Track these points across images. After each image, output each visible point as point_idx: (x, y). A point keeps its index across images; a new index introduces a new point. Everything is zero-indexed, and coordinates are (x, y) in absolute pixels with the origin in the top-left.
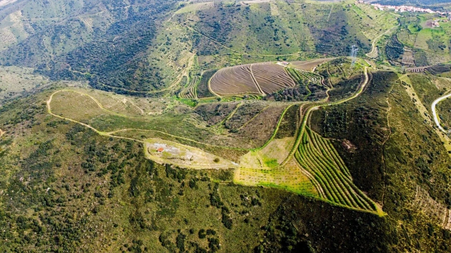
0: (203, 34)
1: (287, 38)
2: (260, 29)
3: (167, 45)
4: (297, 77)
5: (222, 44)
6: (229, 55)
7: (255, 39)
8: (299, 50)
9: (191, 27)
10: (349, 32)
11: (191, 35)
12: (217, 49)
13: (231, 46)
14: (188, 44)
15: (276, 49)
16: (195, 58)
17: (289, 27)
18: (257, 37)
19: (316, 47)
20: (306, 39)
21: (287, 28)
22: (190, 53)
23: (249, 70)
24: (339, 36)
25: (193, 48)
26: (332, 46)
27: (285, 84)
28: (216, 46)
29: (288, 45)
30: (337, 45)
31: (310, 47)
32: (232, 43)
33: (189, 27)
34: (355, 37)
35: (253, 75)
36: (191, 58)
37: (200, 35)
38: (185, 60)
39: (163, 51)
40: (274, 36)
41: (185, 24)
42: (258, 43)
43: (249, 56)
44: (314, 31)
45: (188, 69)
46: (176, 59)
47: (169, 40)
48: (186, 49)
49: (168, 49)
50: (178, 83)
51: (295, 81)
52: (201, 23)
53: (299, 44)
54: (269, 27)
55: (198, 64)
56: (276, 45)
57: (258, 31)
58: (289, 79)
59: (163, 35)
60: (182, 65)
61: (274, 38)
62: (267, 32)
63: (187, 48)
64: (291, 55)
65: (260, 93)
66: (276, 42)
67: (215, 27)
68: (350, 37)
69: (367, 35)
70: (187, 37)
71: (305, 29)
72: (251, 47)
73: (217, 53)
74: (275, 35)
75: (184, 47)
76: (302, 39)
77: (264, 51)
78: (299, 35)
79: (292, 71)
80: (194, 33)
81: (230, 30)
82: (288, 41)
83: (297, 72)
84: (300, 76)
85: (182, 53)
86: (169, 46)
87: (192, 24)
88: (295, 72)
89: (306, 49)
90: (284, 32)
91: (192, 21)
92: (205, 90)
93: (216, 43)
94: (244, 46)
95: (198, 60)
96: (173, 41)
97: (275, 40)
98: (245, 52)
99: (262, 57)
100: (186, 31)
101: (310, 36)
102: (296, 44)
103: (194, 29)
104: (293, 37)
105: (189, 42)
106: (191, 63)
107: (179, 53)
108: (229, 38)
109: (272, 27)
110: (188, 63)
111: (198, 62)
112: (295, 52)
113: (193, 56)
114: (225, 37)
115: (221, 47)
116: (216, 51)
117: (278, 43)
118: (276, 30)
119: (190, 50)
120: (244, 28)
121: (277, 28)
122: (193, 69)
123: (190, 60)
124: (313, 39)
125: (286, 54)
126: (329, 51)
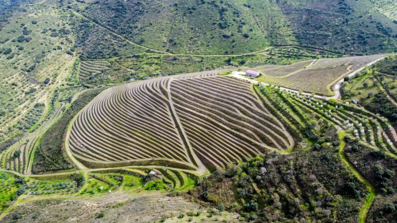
0: (97, 23)
1: (244, 24)
2: (194, 9)
3: (19, 41)
4: (292, 114)
5: (125, 37)
6: (138, 57)
7: (185, 26)
8: (267, 43)
9: (78, 11)
10: (355, 9)
11: (77, 25)
12: (116, 47)
13: (142, 41)
14: (67, 39)
15: (224, 44)
16: (75, 64)
17: (245, 5)
18: (189, 23)
19: (297, 37)
20: (277, 25)
21: (242, 7)
22: (67, 56)
23: (165, 93)
24: (337, 17)
25: (75, 47)
26: (329, 36)
27: (260, 135)
28: (114, 41)
29: (246, 36)
30: (338, 33)
31: (287, 39)
32: (145, 35)
33: (75, 13)
34: (370, 17)
35: (173, 108)
36: (67, 66)
37: (91, 24)
38: (52, 68)
39: (5, 54)
40: (220, 21)
41: (69, 7)
42: (191, 35)
43: (175, 59)
44: (289, 11)
45: (53, 87)
46: (32, 68)
47: (26, 32)
48: (59, 48)
49: (21, 49)
50: (14, 122)
51: (289, 129)
52: (96, 5)
53: (266, 33)
54: (210, 6)
55: (78, 76)
56: (225, 36)
57: (191, 13)
58: (271, 121)
59: (16, 25)
60: (43, 80)
61: (220, 25)
62: (207, 14)
63: (63, 47)
64: (254, 53)
65: (191, 165)
66: (223, 31)
67: (117, 10)
68: (361, 17)
69: (387, 14)
70: (68, 27)
71: (273, 8)
72: (177, 41)
73: (116, 54)
74: (221, 19)
75: (58, 44)
76: (270, 25)
77: (202, 49)
78: (264, 18)
79: (274, 97)
80: (83, 21)
81: (141, 13)
82: (245, 29)
83: (290, 100)
84: (301, 112)
85: (49, 56)
86: (24, 45)
87: (82, 7)
88: (285, 101)
89: (279, 42)
90: (236, 13)
91: (82, 2)
92: (54, 147)
93: (115, 37)
94: (165, 39)
95: (79, 69)
96: (34, 35)
97: (222, 28)
98: (168, 51)
99: (200, 60)
100: (69, 18)
101: (283, 19)
102: (260, 33)
103: (84, 15)
104: (253, 22)
105: (69, 36)
106: (64, 75)
107: (44, 56)
108: (139, 27)
109: (216, 6)
110: (56, 75)
111: (78, 73)
112: (260, 48)
113: (70, 61)
114: (131, 25)
115: (124, 43)
116: (115, 50)
117: (227, 33)
118: (223, 10)
119: (69, 49)
120: (166, 9)
121: (225, 7)
122: (66, 86)
123: (62, 69)
124: (289, 23)
125: (244, 52)
126: (325, 44)
